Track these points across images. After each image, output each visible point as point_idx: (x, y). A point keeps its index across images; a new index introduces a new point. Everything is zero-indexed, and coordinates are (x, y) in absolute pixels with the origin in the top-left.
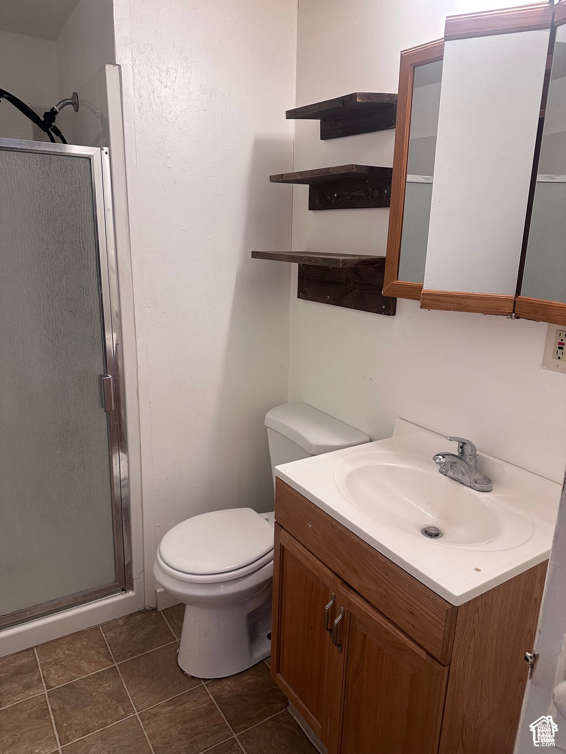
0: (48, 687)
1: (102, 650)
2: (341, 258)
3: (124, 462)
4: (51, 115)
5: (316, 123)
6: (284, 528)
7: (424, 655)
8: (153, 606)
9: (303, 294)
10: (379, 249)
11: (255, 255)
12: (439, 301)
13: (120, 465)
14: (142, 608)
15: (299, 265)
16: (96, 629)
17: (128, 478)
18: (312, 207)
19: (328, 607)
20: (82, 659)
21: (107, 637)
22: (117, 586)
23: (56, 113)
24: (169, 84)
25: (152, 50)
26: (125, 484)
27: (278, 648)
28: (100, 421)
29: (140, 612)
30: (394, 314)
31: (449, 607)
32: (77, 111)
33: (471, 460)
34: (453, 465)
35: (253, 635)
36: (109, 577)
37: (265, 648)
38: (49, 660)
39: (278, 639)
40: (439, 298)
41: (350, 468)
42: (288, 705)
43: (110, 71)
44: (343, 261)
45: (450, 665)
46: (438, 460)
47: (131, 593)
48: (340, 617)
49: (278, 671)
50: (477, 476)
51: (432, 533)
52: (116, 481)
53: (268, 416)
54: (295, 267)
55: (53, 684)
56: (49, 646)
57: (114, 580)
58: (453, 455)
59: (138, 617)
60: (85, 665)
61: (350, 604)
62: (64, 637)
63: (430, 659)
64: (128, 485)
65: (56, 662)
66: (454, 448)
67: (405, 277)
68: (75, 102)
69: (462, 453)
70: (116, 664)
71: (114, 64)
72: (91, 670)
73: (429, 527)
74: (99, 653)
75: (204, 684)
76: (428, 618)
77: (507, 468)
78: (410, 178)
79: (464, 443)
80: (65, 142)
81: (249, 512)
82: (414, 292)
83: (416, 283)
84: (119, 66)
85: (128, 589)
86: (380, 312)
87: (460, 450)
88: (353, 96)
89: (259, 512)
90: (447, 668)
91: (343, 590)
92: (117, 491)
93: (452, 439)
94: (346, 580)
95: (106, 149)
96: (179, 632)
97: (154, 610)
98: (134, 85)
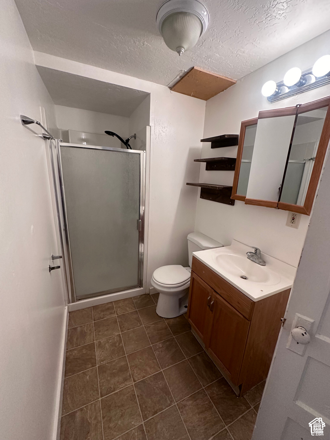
0: (117, 314)
1: (133, 305)
2: (218, 186)
3: (143, 247)
4: (128, 140)
5: (210, 143)
6: (194, 272)
7: (242, 317)
8: (149, 293)
9: (202, 197)
10: (230, 184)
11: (188, 184)
12: (251, 202)
13: (142, 248)
14: (145, 293)
15: (201, 188)
16: (131, 298)
17: (144, 253)
18: (207, 169)
19: (209, 298)
20: (127, 307)
21: (135, 301)
22: (138, 286)
23: (129, 140)
24: (165, 131)
25: (160, 121)
26: (143, 254)
27: (190, 310)
28: (136, 234)
29: (144, 295)
30: (234, 205)
31: (252, 302)
32: (135, 139)
33: (259, 255)
34: (252, 256)
35: (180, 305)
36: (136, 283)
37: (184, 310)
38: (117, 306)
39: (190, 308)
40: (251, 201)
41: (217, 255)
42: (191, 329)
43: (148, 128)
44: (218, 187)
45: (251, 321)
46: (248, 254)
47: (142, 288)
48: (213, 302)
49: (189, 317)
50: (260, 260)
51: (245, 278)
52: (140, 253)
53: (188, 236)
54: (200, 188)
55: (118, 313)
56: (117, 302)
57: (137, 283)
58: (253, 253)
59: (144, 296)
60: (128, 309)
61: (217, 298)
62: (121, 300)
63: (244, 318)
64: (143, 255)
65: (119, 307)
66: (253, 251)
67: (239, 194)
68: (135, 137)
69: (256, 252)
70: (137, 310)
71: (149, 126)
72: (130, 311)
73: (243, 276)
74: (132, 306)
75: (164, 319)
76: (244, 304)
77: (271, 258)
78: (242, 161)
79: (257, 249)
80: (131, 149)
81: (181, 266)
82: (243, 199)
83: (243, 195)
84: (151, 126)
85: (141, 287)
86: (229, 204)
87: (255, 251)
88: (224, 135)
89: (184, 267)
90: (250, 322)
91: (214, 293)
92: (140, 256)
93: (253, 248)
94: (215, 290)
95: (145, 151)
96: (157, 302)
97: (149, 294)
98: (154, 132)
